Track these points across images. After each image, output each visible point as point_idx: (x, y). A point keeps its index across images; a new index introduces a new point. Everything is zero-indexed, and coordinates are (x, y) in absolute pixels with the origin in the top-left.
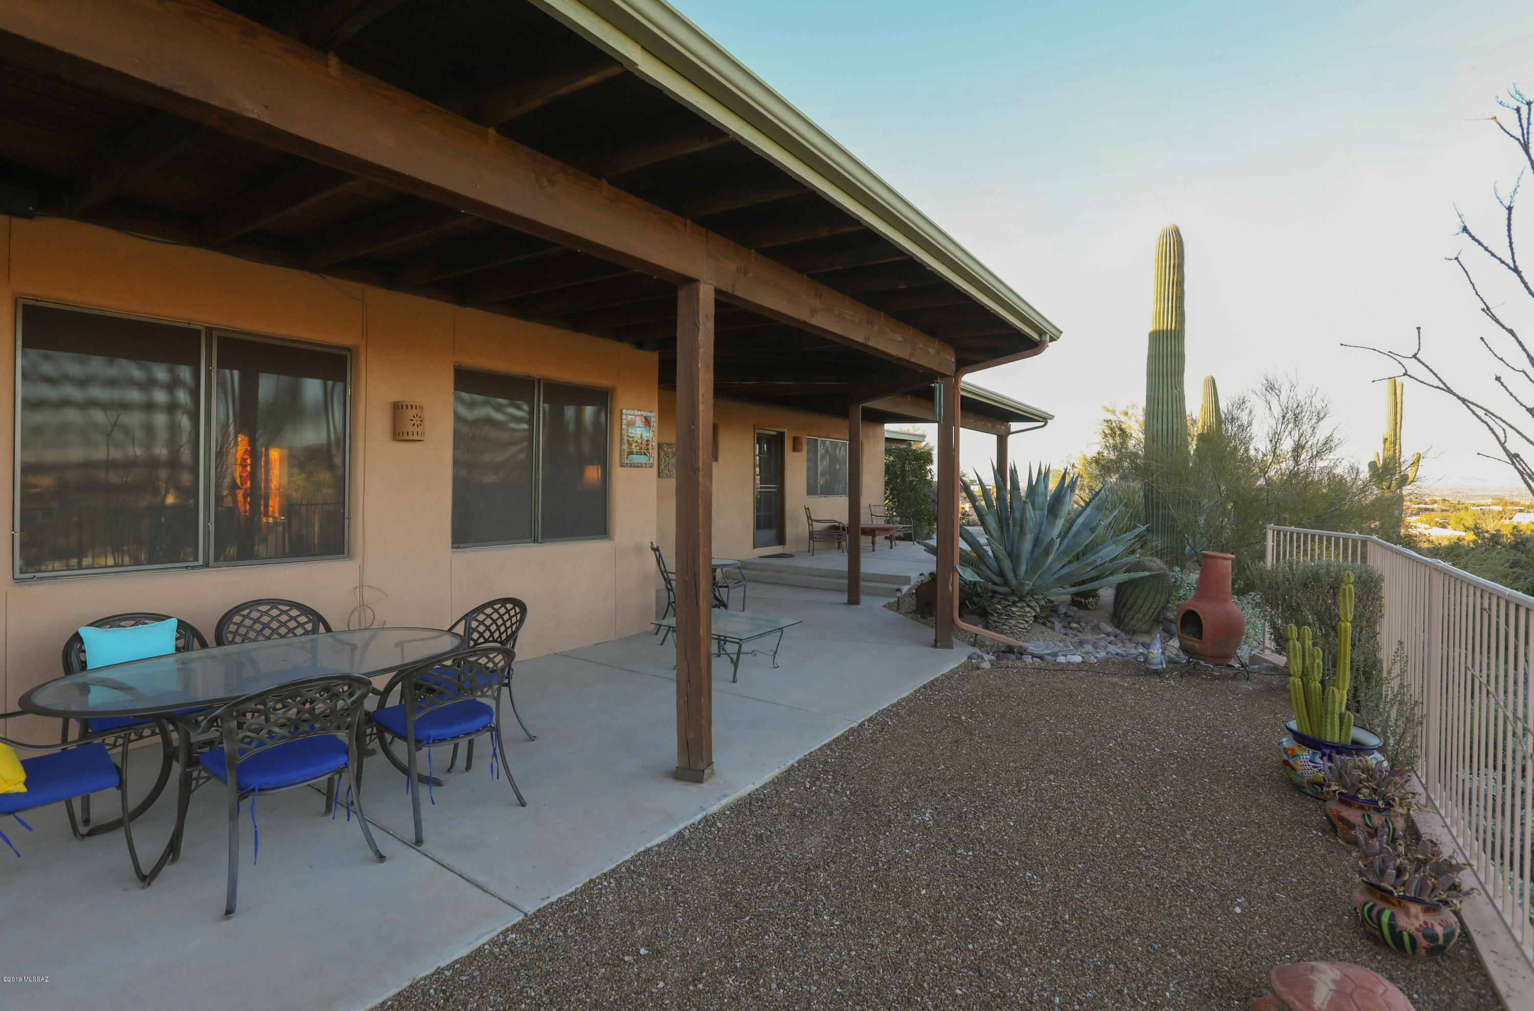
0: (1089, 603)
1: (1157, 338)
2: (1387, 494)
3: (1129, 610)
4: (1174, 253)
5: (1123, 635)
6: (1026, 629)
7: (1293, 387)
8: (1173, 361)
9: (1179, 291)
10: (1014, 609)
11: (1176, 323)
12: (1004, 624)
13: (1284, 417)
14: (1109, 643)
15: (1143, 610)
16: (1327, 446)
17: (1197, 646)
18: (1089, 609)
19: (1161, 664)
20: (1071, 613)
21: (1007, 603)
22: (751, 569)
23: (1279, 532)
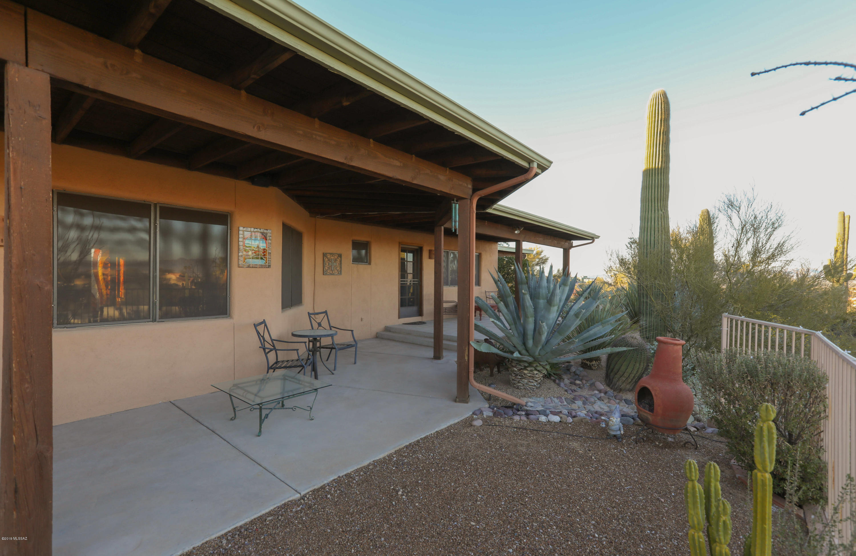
0: (592, 365)
1: (648, 174)
2: (836, 285)
3: (616, 374)
4: (662, 110)
5: (611, 392)
6: (535, 386)
7: (750, 204)
8: (659, 190)
9: (665, 139)
10: (526, 372)
11: (662, 162)
12: (519, 382)
13: (742, 229)
14: (598, 399)
15: (626, 375)
16: (780, 250)
17: (650, 417)
18: (593, 369)
19: (620, 430)
20: (578, 372)
21: (520, 367)
22: (393, 332)
23: (732, 320)
